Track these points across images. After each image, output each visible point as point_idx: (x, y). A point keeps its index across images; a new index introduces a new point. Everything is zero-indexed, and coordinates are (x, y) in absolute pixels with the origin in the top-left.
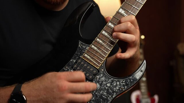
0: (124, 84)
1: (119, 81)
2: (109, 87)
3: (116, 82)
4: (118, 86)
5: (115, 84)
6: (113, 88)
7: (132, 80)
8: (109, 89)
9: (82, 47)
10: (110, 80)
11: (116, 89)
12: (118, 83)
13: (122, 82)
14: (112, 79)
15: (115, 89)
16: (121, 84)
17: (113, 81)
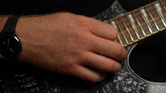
0: (143, 88)
1: (137, 81)
2: (120, 82)
3: (133, 81)
4: (133, 86)
5: (129, 82)
6: (123, 86)
7: (157, 90)
8: (118, 84)
9: (115, 9)
10: (127, 73)
11: (127, 90)
12: (135, 83)
13: (142, 86)
14: (129, 73)
15: (126, 88)
16: (139, 86)
17: (129, 77)
